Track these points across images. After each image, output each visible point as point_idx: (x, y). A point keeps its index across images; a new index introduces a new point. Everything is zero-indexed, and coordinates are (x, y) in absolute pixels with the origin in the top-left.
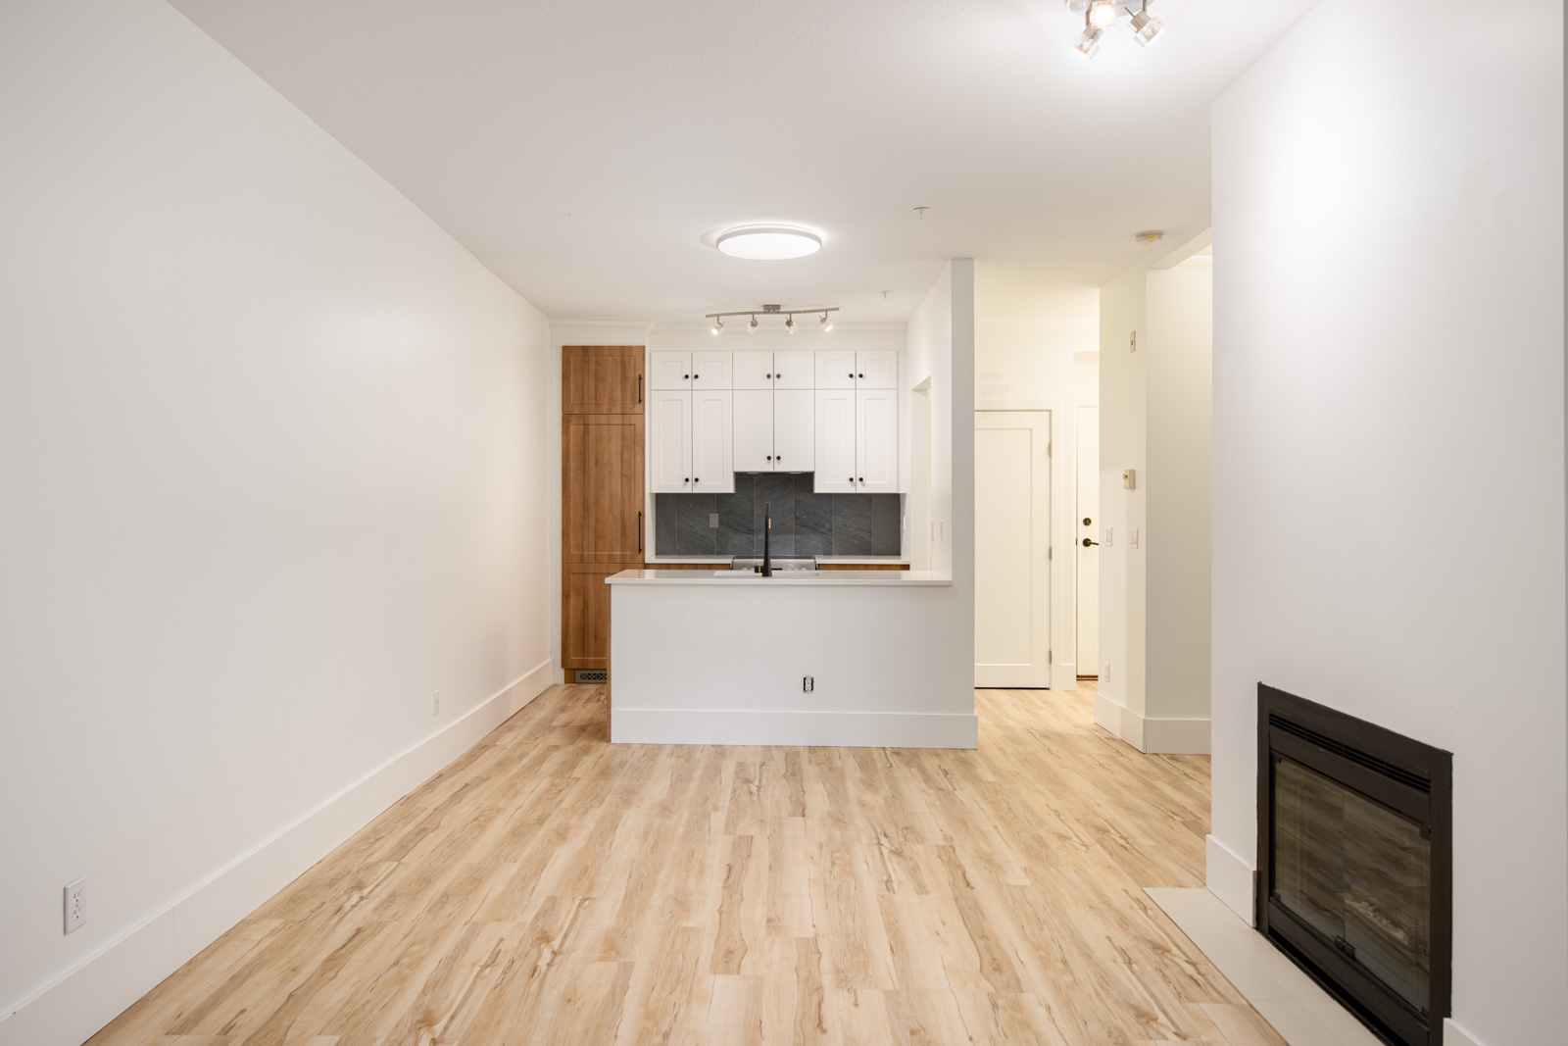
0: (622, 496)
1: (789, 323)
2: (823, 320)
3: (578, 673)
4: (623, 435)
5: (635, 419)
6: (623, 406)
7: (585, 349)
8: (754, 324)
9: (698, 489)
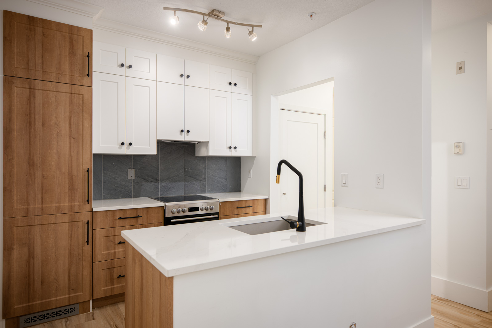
0: (70, 155)
1: (228, 29)
2: (251, 33)
3: (22, 320)
4: (71, 103)
5: (83, 90)
6: (72, 76)
7: (31, 20)
8: (205, 22)
9: (131, 151)
